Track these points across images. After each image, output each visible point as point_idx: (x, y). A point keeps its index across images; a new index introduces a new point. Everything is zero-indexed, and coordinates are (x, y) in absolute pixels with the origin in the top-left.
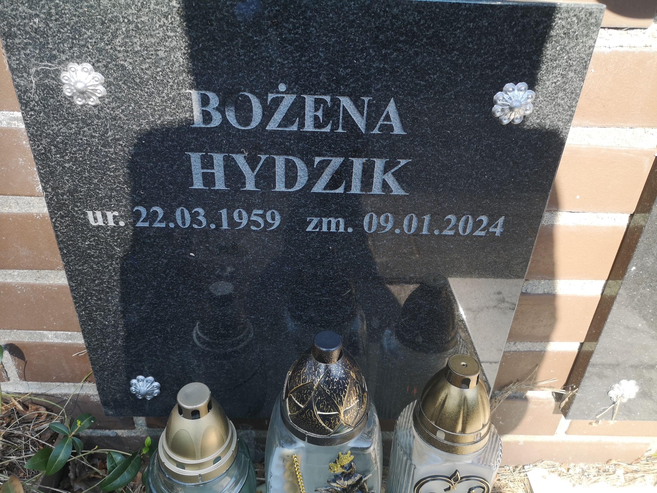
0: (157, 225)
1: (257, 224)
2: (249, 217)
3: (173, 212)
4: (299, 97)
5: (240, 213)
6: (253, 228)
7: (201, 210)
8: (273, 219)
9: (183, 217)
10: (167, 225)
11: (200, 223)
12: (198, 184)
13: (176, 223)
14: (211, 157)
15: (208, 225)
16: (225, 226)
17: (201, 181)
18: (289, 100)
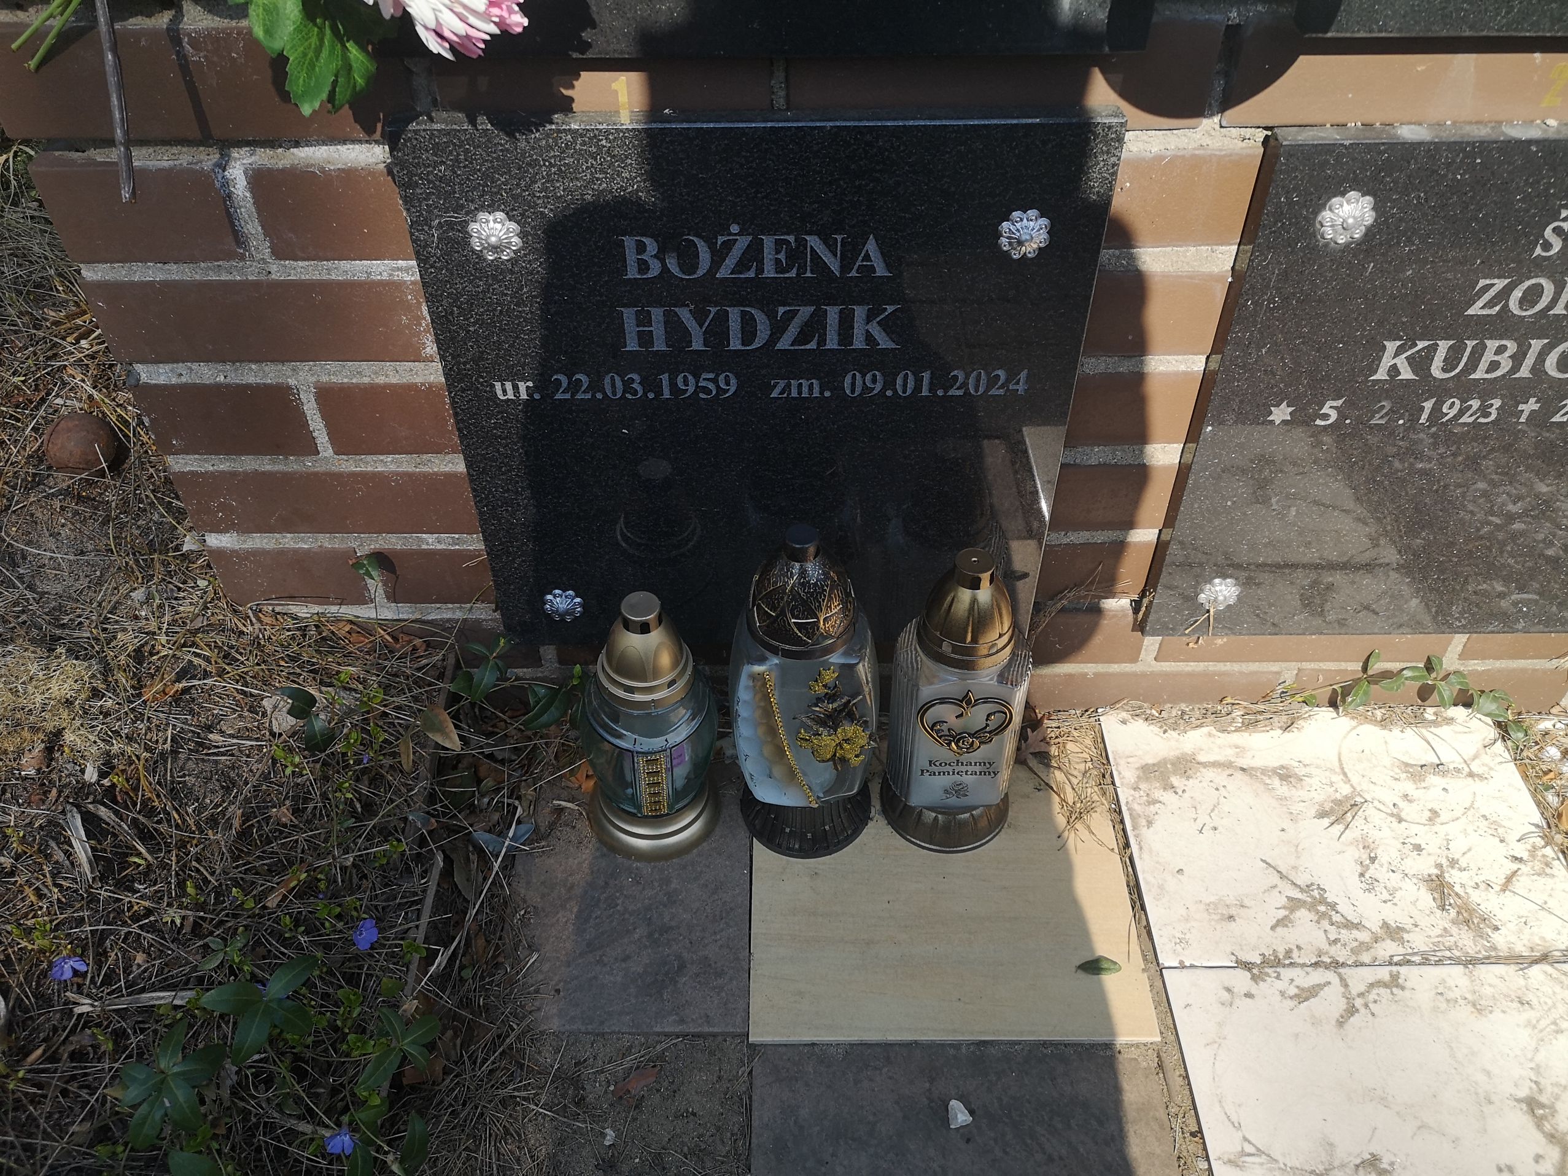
0: (580, 396)
1: (707, 391)
2: (697, 383)
3: (601, 379)
4: (755, 238)
5: (685, 378)
6: (702, 396)
7: (635, 377)
8: (728, 384)
9: (613, 385)
10: (593, 396)
11: (635, 392)
12: (632, 345)
13: (605, 394)
14: (649, 312)
15: (645, 394)
16: (667, 394)
17: (636, 341)
18: (743, 242)
